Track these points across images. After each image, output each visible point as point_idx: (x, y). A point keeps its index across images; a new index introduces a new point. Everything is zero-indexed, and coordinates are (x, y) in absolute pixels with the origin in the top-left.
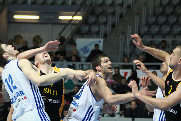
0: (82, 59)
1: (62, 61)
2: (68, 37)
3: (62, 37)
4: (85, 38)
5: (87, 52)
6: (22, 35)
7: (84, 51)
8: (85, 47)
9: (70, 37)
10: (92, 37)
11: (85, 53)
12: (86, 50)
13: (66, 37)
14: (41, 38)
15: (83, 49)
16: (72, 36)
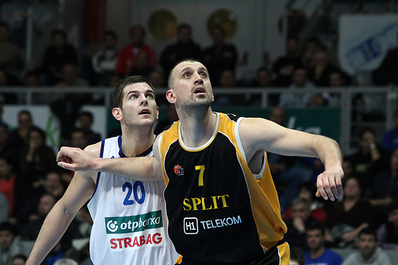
0: (360, 79)
1: (302, 85)
2: (315, 14)
3: (296, 12)
4: (367, 13)
5: (376, 55)
6: (174, 9)
7: (365, 54)
8: (369, 42)
9: (321, 12)
10: (388, 11)
11: (368, 60)
12: (371, 49)
13: (309, 12)
14: (232, 17)
15: (361, 47)
16: (328, 9)
